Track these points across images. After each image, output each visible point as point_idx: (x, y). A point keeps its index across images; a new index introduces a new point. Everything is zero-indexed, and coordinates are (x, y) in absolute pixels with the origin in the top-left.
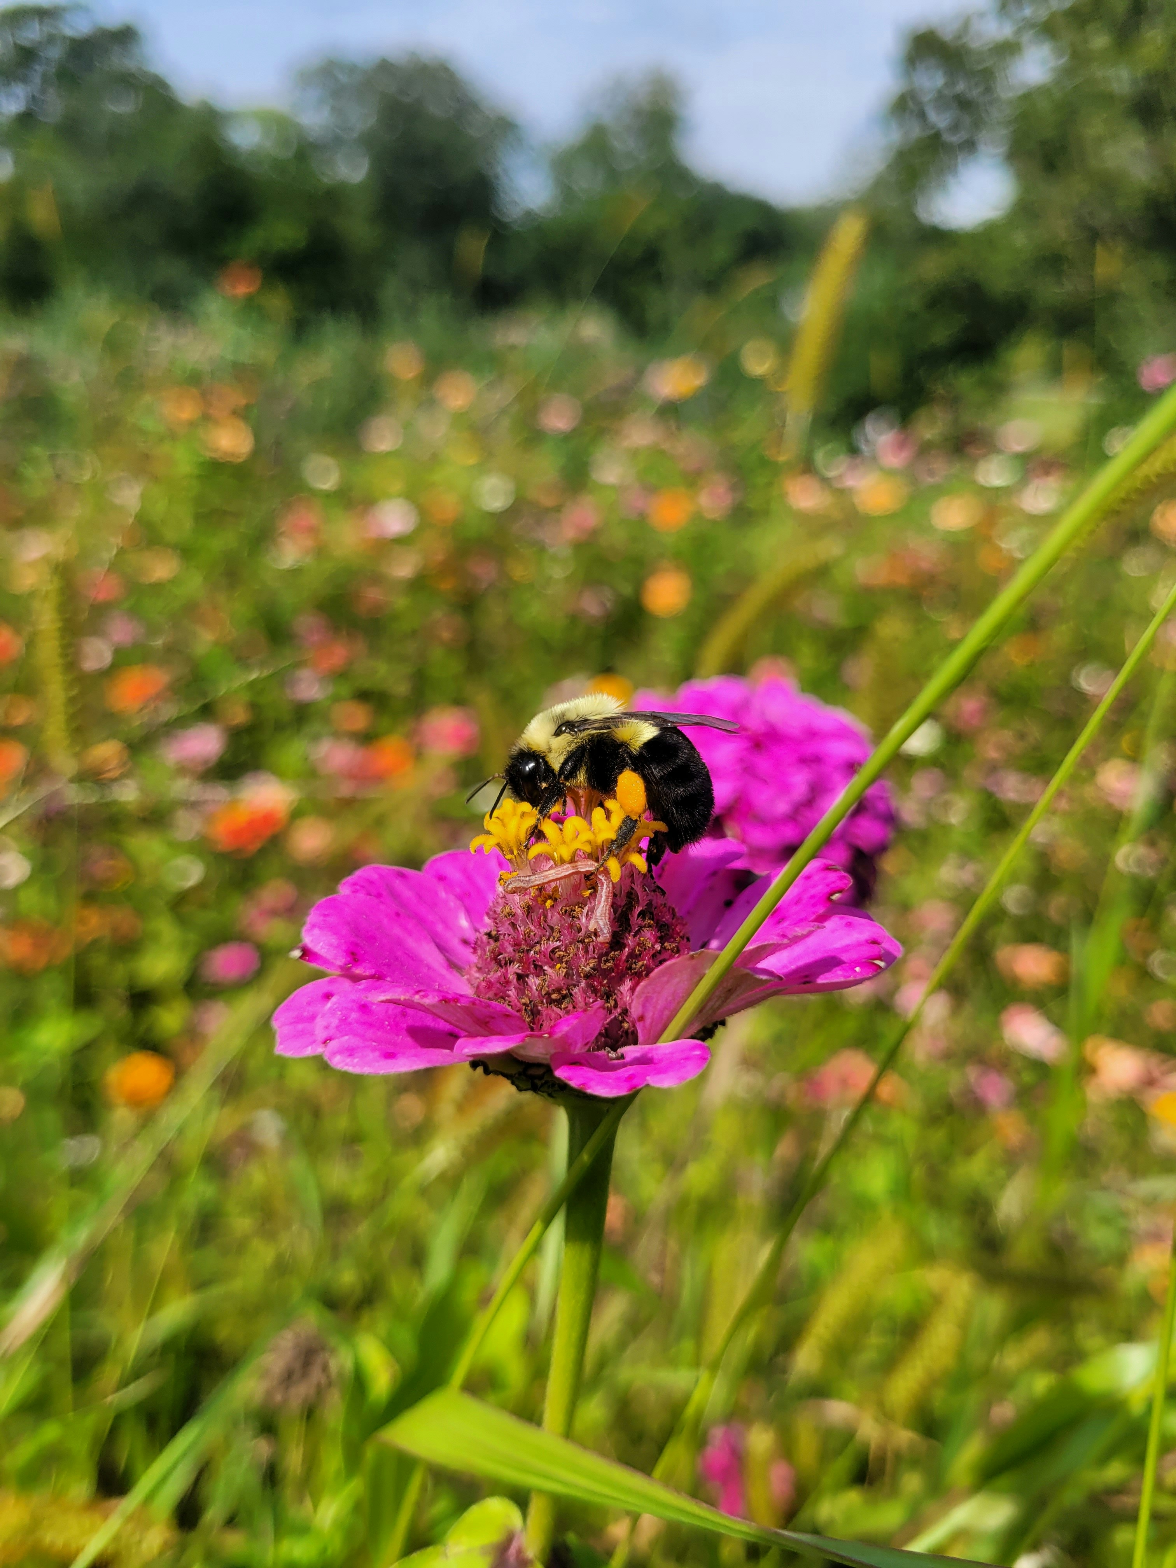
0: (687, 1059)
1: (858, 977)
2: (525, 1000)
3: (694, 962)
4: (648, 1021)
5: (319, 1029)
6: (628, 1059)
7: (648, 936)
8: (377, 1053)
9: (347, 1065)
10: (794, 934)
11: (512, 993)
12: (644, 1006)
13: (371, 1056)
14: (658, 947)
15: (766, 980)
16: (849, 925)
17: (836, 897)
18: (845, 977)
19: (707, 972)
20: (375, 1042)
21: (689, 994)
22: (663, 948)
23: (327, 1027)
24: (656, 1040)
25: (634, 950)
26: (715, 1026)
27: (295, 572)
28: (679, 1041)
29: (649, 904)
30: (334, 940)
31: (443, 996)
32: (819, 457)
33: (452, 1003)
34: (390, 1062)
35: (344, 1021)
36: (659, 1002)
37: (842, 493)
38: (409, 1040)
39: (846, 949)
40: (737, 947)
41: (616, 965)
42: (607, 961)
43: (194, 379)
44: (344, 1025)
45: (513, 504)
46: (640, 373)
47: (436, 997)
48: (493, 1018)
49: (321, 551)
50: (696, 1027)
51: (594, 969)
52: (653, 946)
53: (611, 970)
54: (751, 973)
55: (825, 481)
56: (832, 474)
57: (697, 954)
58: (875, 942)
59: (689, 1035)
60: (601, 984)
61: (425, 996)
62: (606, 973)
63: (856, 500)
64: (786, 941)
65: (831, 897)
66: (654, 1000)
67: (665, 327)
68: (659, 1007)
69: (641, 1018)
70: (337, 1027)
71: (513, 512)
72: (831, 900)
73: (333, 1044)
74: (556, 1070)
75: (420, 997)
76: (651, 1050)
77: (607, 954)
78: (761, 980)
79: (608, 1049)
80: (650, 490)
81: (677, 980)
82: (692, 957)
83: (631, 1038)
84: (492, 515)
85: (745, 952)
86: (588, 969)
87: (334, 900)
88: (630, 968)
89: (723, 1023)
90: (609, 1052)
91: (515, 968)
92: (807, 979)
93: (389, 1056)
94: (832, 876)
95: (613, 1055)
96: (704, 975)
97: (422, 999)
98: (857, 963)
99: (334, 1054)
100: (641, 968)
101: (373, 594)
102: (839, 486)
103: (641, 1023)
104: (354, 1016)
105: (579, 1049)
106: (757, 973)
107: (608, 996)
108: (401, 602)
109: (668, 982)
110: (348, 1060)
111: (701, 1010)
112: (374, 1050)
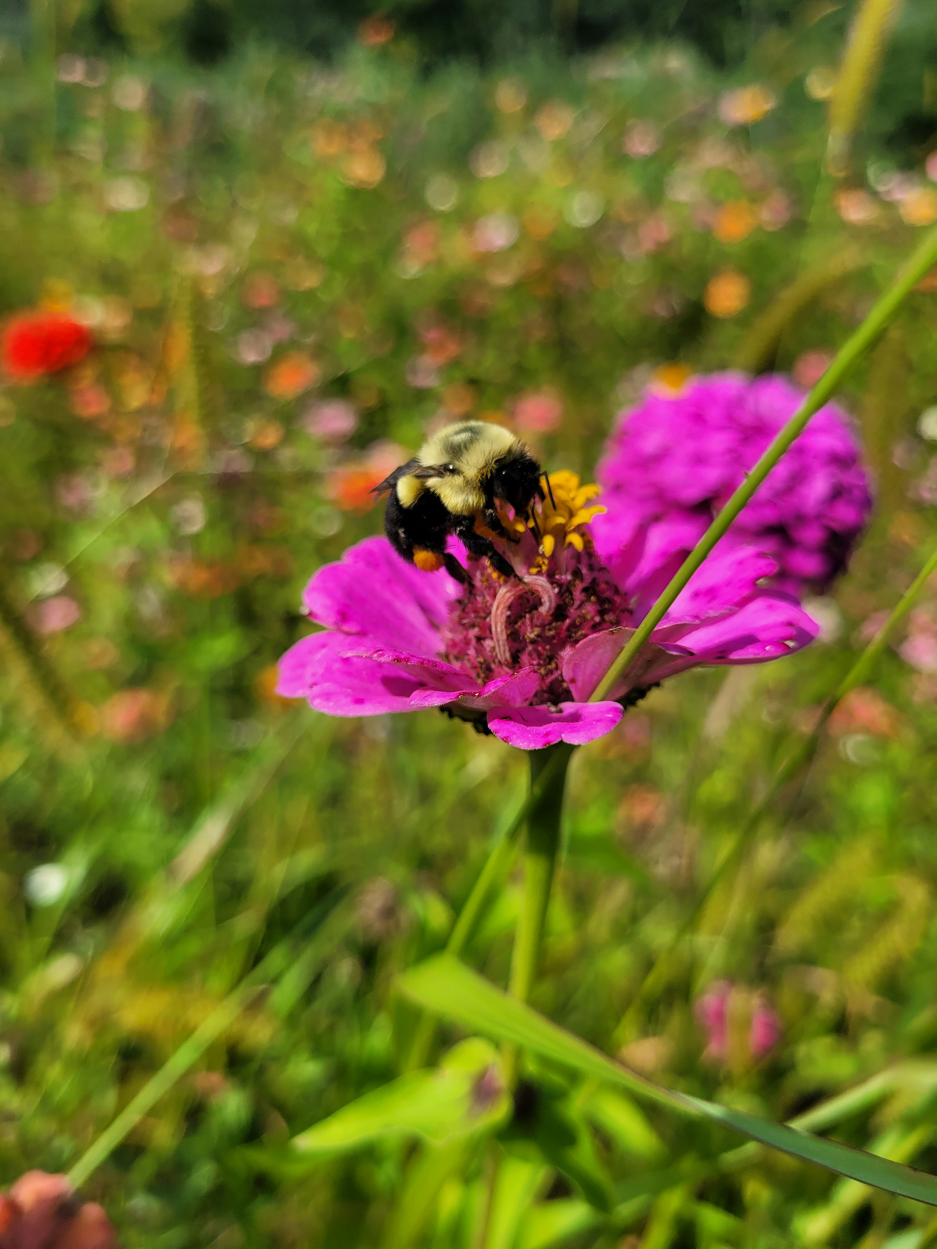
0: (598, 721)
1: (767, 655)
2: (481, 659)
3: (614, 636)
4: (579, 683)
5: (308, 674)
6: (565, 713)
7: (590, 610)
8: (349, 699)
9: (324, 707)
10: (707, 615)
11: (471, 652)
12: (574, 671)
13: (344, 700)
14: (597, 619)
15: (676, 656)
16: (770, 607)
17: (761, 581)
18: (755, 654)
19: (626, 645)
20: (350, 689)
21: (612, 663)
22: (603, 621)
23: (314, 675)
24: (586, 698)
25: (574, 621)
26: (649, 688)
27: (416, 282)
28: (604, 702)
29: (594, 581)
30: (328, 602)
31: (397, 656)
32: (872, 172)
33: (404, 663)
34: (358, 707)
35: (328, 670)
36: (587, 668)
37: (890, 206)
38: (381, 688)
39: (765, 628)
40: (648, 626)
41: (558, 634)
42: (550, 630)
43: (340, 116)
44: (328, 672)
45: (601, 218)
46: (715, 99)
47: (391, 657)
48: (446, 674)
49: (439, 263)
50: (622, 692)
51: (538, 636)
52: (592, 618)
53: (553, 637)
54: (663, 648)
55: (875, 194)
56: (881, 188)
57: (616, 630)
58: (790, 624)
59: (614, 698)
60: (544, 649)
61: (381, 655)
62: (549, 640)
63: (902, 212)
64: (697, 622)
65: (756, 582)
66: (582, 667)
67: (742, 56)
68: (588, 672)
69: (573, 681)
70: (322, 675)
71: (601, 225)
72: (755, 585)
73: (316, 689)
74: (490, 722)
75: (378, 656)
76: (583, 707)
77: (550, 624)
78: (672, 655)
79: (549, 704)
80: (716, 204)
81: (601, 651)
82: (612, 632)
83: (568, 696)
84: (582, 230)
85: (654, 631)
86: (532, 636)
87: (335, 568)
88: (570, 637)
89: (657, 685)
90: (549, 707)
91: (476, 631)
92: (722, 655)
93: (359, 701)
94: (762, 563)
95: (553, 709)
96: (624, 647)
97: (379, 657)
98: (770, 642)
99: (314, 698)
100: (580, 636)
101: (481, 299)
102: (888, 199)
103: (573, 685)
104: (337, 666)
105: (519, 704)
106: (668, 649)
107: (551, 659)
108: (502, 305)
109: (593, 652)
110: (325, 703)
111: (624, 676)
112: (347, 695)
